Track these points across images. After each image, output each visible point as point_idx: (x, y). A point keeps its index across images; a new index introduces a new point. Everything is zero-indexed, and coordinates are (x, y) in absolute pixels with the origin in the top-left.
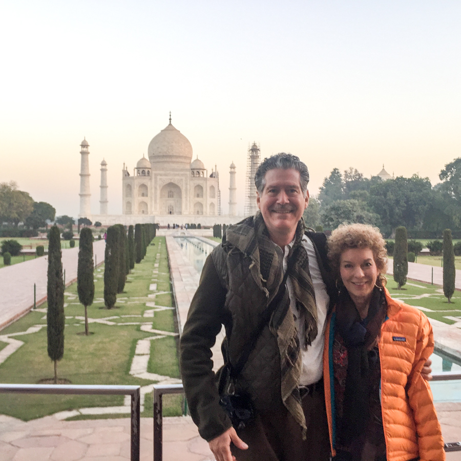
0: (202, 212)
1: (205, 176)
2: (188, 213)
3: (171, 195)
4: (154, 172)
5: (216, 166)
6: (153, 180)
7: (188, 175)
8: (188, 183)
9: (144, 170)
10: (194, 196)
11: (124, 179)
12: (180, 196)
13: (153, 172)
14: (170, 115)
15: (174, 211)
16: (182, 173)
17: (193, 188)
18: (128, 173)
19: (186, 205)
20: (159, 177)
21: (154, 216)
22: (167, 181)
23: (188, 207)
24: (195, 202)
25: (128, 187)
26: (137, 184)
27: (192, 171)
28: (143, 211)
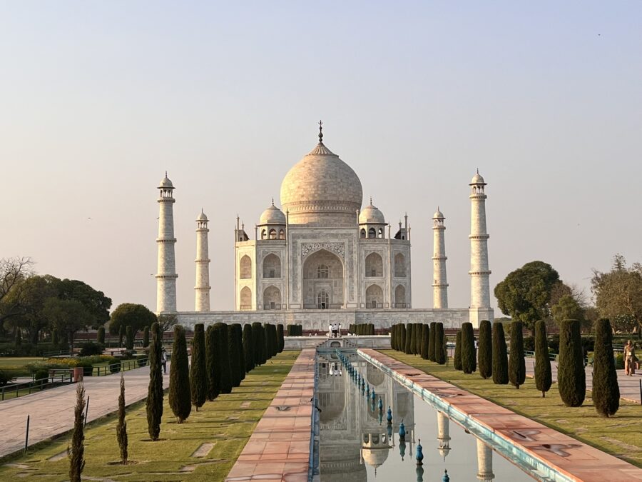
0: (382, 304)
1: (387, 237)
2: (355, 306)
3: (323, 274)
4: (293, 232)
5: (406, 217)
6: (291, 247)
7: (355, 236)
8: (355, 250)
10: (367, 275)
12: (340, 275)
13: (290, 232)
14: (321, 128)
15: (330, 302)
16: (344, 231)
17: (364, 258)
18: (246, 235)
19: (351, 292)
20: (300, 241)
22: (316, 247)
23: (356, 294)
24: (368, 286)
25: (246, 260)
26: (261, 253)
27: (361, 227)
28: (273, 304)
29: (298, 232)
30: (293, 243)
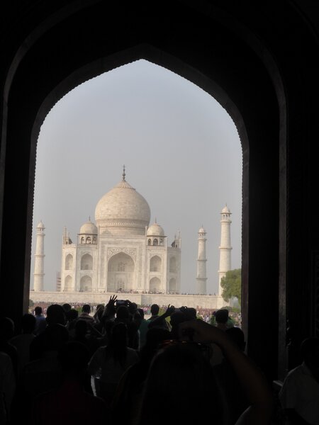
2: (142, 291)
3: (122, 268)
4: (102, 239)
5: (179, 232)
6: (100, 249)
7: (144, 244)
8: (143, 253)
10: (151, 270)
12: (133, 270)
13: (100, 240)
14: (124, 170)
15: (125, 288)
16: (137, 241)
17: (149, 259)
18: (70, 240)
19: (140, 282)
20: (107, 246)
22: (118, 250)
23: (143, 283)
24: (151, 278)
25: (69, 256)
26: (80, 253)
27: (148, 238)
28: (86, 287)
29: (105, 240)
30: (102, 247)
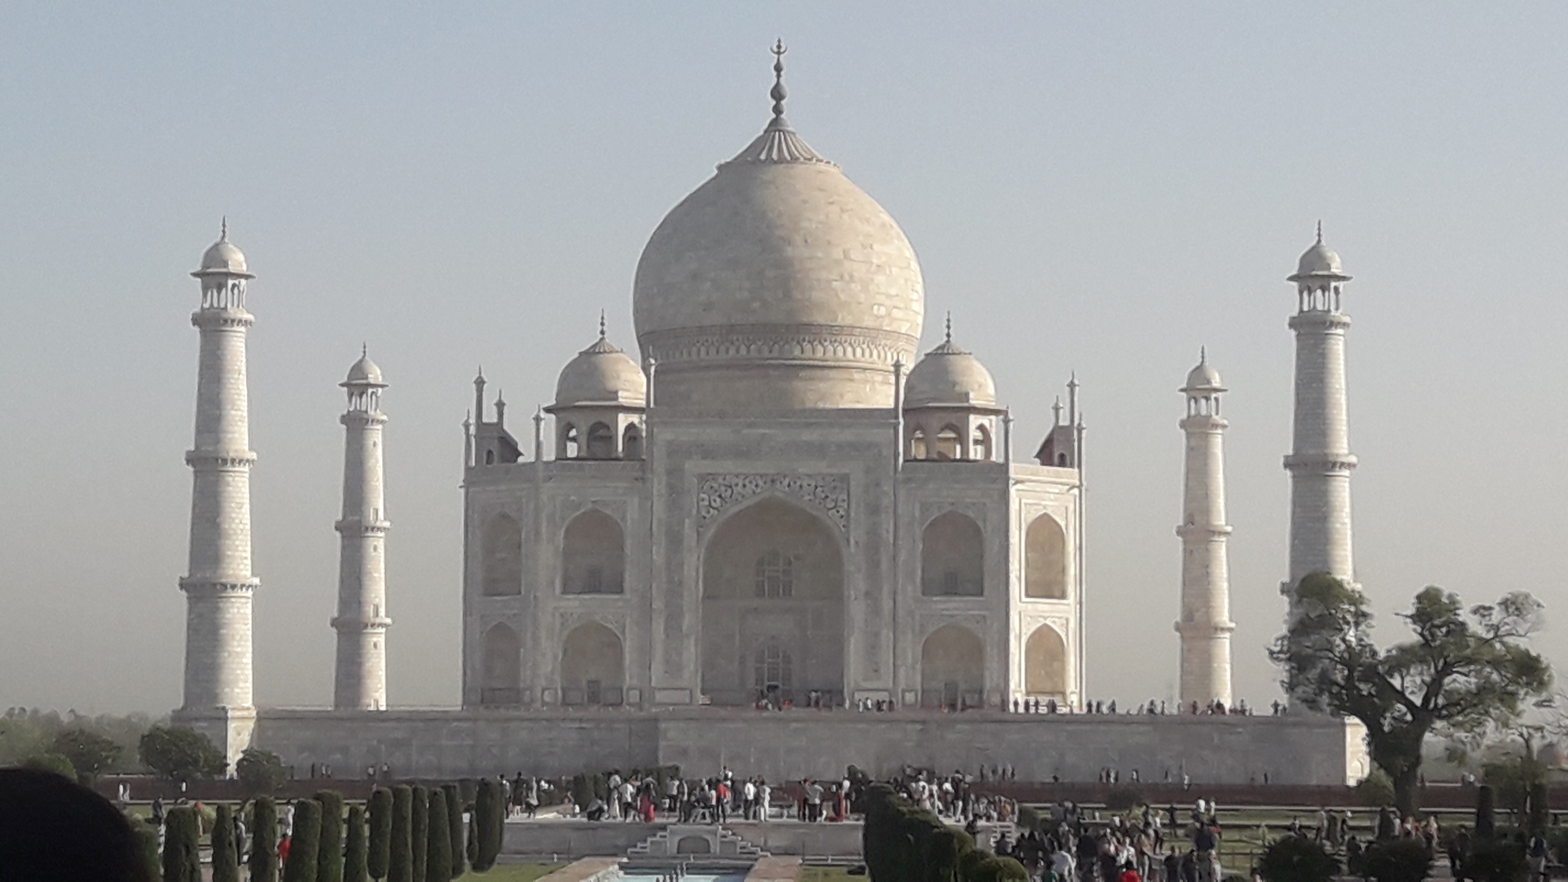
0: (981, 692)
1: (998, 456)
3: (774, 584)
4: (664, 435)
5: (1072, 385)
6: (658, 486)
7: (888, 451)
8: (887, 501)
9: (606, 419)
10: (928, 589)
11: (471, 479)
14: (778, 68)
15: (795, 684)
16: (848, 435)
17: (919, 532)
18: (508, 443)
19: (872, 648)
20: (693, 467)
21: (656, 720)
22: (750, 487)
23: (886, 657)
24: (931, 629)
26: (556, 508)
28: (594, 685)
29: (687, 434)
30: (670, 473)
